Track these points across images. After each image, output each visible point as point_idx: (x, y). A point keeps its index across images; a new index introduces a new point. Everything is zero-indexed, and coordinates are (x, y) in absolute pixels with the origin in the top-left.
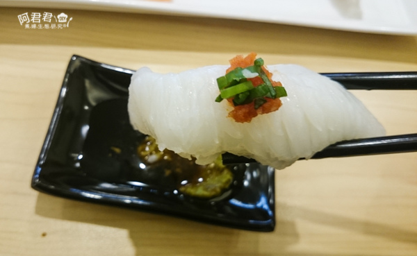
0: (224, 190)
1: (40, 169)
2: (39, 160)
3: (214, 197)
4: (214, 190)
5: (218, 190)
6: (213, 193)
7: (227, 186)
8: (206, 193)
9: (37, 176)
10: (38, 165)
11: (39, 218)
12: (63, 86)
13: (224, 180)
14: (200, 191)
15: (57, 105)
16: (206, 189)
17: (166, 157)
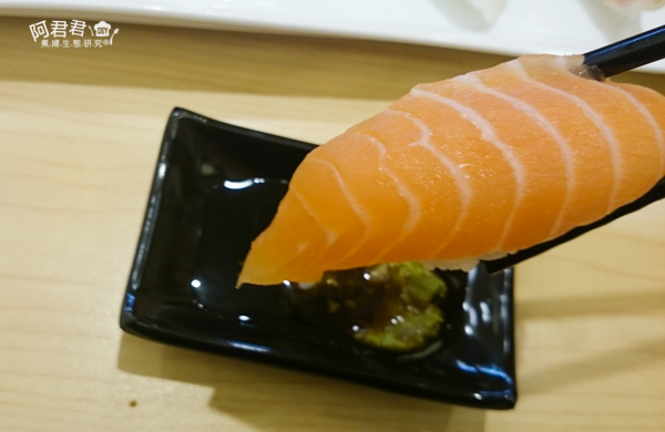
0: (429, 340)
1: (132, 298)
2: (130, 282)
3: (413, 350)
4: (413, 338)
5: (421, 339)
6: (412, 344)
7: (434, 333)
8: (401, 345)
9: (130, 309)
10: (129, 290)
11: (124, 376)
12: (159, 161)
13: (430, 323)
14: (388, 340)
15: (153, 192)
16: (399, 337)
17: (330, 281)
